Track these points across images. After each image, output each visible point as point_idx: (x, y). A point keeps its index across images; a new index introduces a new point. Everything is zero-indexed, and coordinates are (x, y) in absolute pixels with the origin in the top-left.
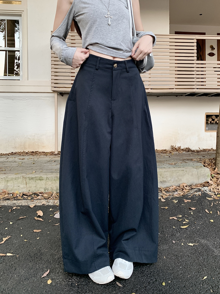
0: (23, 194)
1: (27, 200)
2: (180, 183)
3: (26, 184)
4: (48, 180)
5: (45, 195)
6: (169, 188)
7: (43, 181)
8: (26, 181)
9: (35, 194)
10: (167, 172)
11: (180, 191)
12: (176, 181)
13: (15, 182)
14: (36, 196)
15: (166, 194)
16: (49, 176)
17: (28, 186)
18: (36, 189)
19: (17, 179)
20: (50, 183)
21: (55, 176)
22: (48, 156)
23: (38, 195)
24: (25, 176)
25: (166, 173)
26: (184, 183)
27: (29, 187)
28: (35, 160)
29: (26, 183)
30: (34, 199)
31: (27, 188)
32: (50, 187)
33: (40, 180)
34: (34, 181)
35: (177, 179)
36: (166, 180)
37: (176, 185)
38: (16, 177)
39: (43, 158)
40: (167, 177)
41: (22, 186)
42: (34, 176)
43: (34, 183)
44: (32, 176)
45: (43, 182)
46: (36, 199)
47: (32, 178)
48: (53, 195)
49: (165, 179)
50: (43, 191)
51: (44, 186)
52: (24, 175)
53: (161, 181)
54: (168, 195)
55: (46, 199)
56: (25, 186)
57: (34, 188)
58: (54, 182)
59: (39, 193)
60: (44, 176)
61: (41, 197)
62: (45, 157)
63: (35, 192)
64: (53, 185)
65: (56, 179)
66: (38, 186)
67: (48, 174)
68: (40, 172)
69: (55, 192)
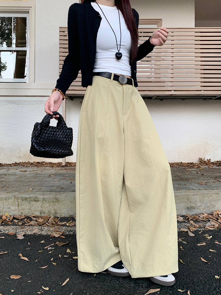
0: (14, 218)
1: (16, 225)
2: (214, 209)
3: (19, 206)
4: (44, 202)
5: (41, 220)
6: (199, 216)
7: (38, 202)
8: (18, 202)
9: (28, 218)
10: (196, 195)
11: (214, 221)
12: (208, 207)
13: (5, 203)
14: (28, 221)
15: (195, 225)
16: (46, 197)
18: (30, 212)
19: (7, 199)
20: (47, 205)
21: (53, 196)
22: (54, 169)
23: (31, 220)
24: (18, 195)
25: (195, 197)
26: (219, 211)
27: (21, 209)
28: (38, 173)
29: (18, 204)
30: (25, 225)
31: (19, 210)
32: (47, 210)
33: (35, 201)
34: (28, 202)
35: (209, 204)
36: (195, 205)
37: (208, 212)
38: (7, 196)
39: (47, 171)
40: (196, 201)
41: (13, 208)
42: (28, 196)
43: (27, 204)
44: (26, 196)
45: (39, 204)
46: (27, 224)
47: (26, 199)
48: (50, 221)
49: (193, 205)
50: (38, 214)
51: (40, 209)
52: (17, 193)
53: (187, 207)
54: (198, 226)
55: (40, 225)
56: (17, 208)
57: (28, 210)
58: (52, 204)
59: (34, 217)
60: (41, 197)
62: (50, 170)
63: (28, 215)
64: (50, 207)
65: (54, 200)
66: (33, 209)
67: (46, 193)
68: (37, 190)
69: (52, 217)
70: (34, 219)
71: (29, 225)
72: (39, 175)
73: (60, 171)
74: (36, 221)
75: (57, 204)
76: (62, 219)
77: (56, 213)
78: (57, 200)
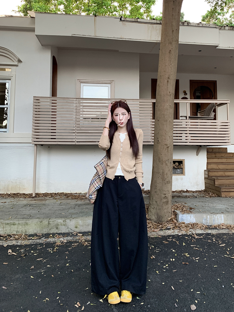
0: (1, 236)
1: (2, 240)
3: (3, 228)
4: (19, 225)
5: (17, 237)
7: (15, 226)
8: (3, 226)
9: (9, 235)
14: (9, 237)
16: (20, 222)
17: (4, 230)
20: (21, 227)
21: (25, 222)
22: (26, 199)
23: (11, 237)
24: (3, 221)
28: (14, 204)
31: (4, 231)
32: (20, 230)
33: (13, 225)
34: (9, 226)
39: (21, 202)
44: (8, 222)
45: (16, 226)
46: (9, 240)
47: (8, 224)
48: (22, 237)
50: (15, 233)
51: (16, 230)
55: (16, 240)
56: (2, 229)
57: (9, 231)
58: (24, 226)
59: (12, 235)
60: (17, 222)
61: (13, 238)
62: (24, 201)
63: (9, 234)
64: (23, 228)
65: (25, 224)
66: (12, 230)
67: (20, 220)
68: (14, 218)
69: (24, 234)
70: (13, 236)
71: (10, 240)
72: (15, 206)
73: (31, 202)
74: (14, 237)
75: (26, 226)
76: (30, 236)
77: (26, 232)
78: (27, 224)
